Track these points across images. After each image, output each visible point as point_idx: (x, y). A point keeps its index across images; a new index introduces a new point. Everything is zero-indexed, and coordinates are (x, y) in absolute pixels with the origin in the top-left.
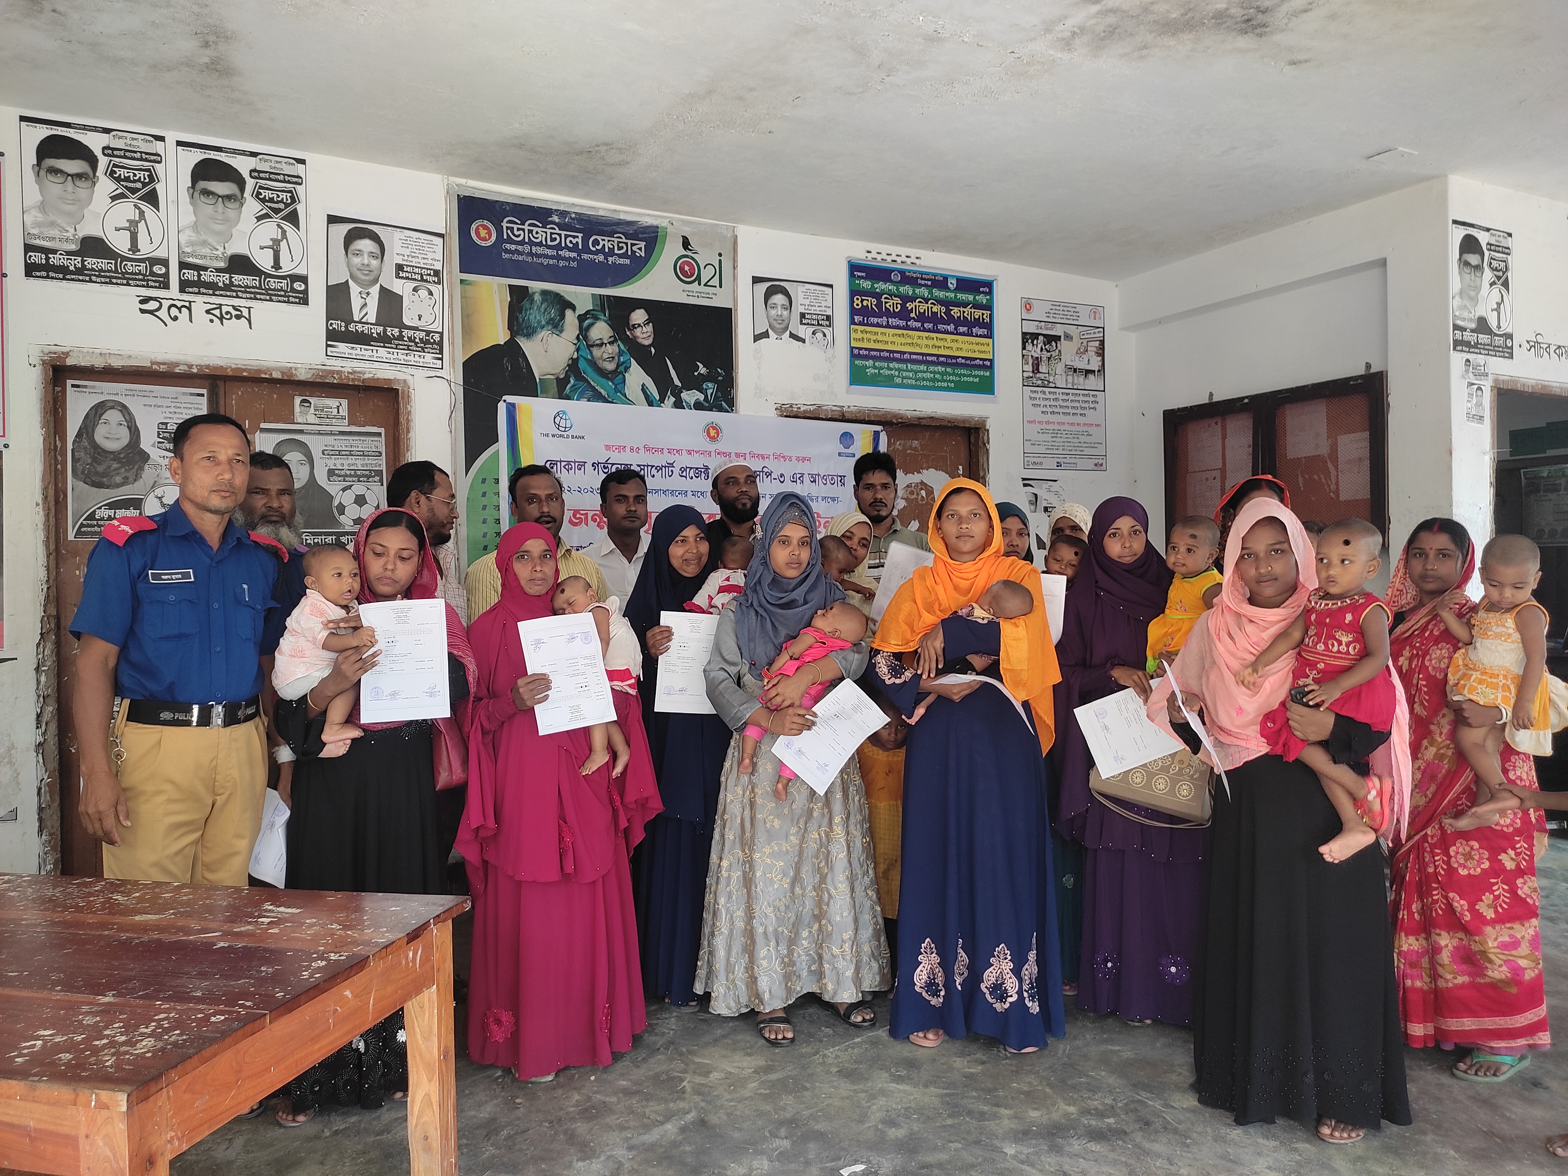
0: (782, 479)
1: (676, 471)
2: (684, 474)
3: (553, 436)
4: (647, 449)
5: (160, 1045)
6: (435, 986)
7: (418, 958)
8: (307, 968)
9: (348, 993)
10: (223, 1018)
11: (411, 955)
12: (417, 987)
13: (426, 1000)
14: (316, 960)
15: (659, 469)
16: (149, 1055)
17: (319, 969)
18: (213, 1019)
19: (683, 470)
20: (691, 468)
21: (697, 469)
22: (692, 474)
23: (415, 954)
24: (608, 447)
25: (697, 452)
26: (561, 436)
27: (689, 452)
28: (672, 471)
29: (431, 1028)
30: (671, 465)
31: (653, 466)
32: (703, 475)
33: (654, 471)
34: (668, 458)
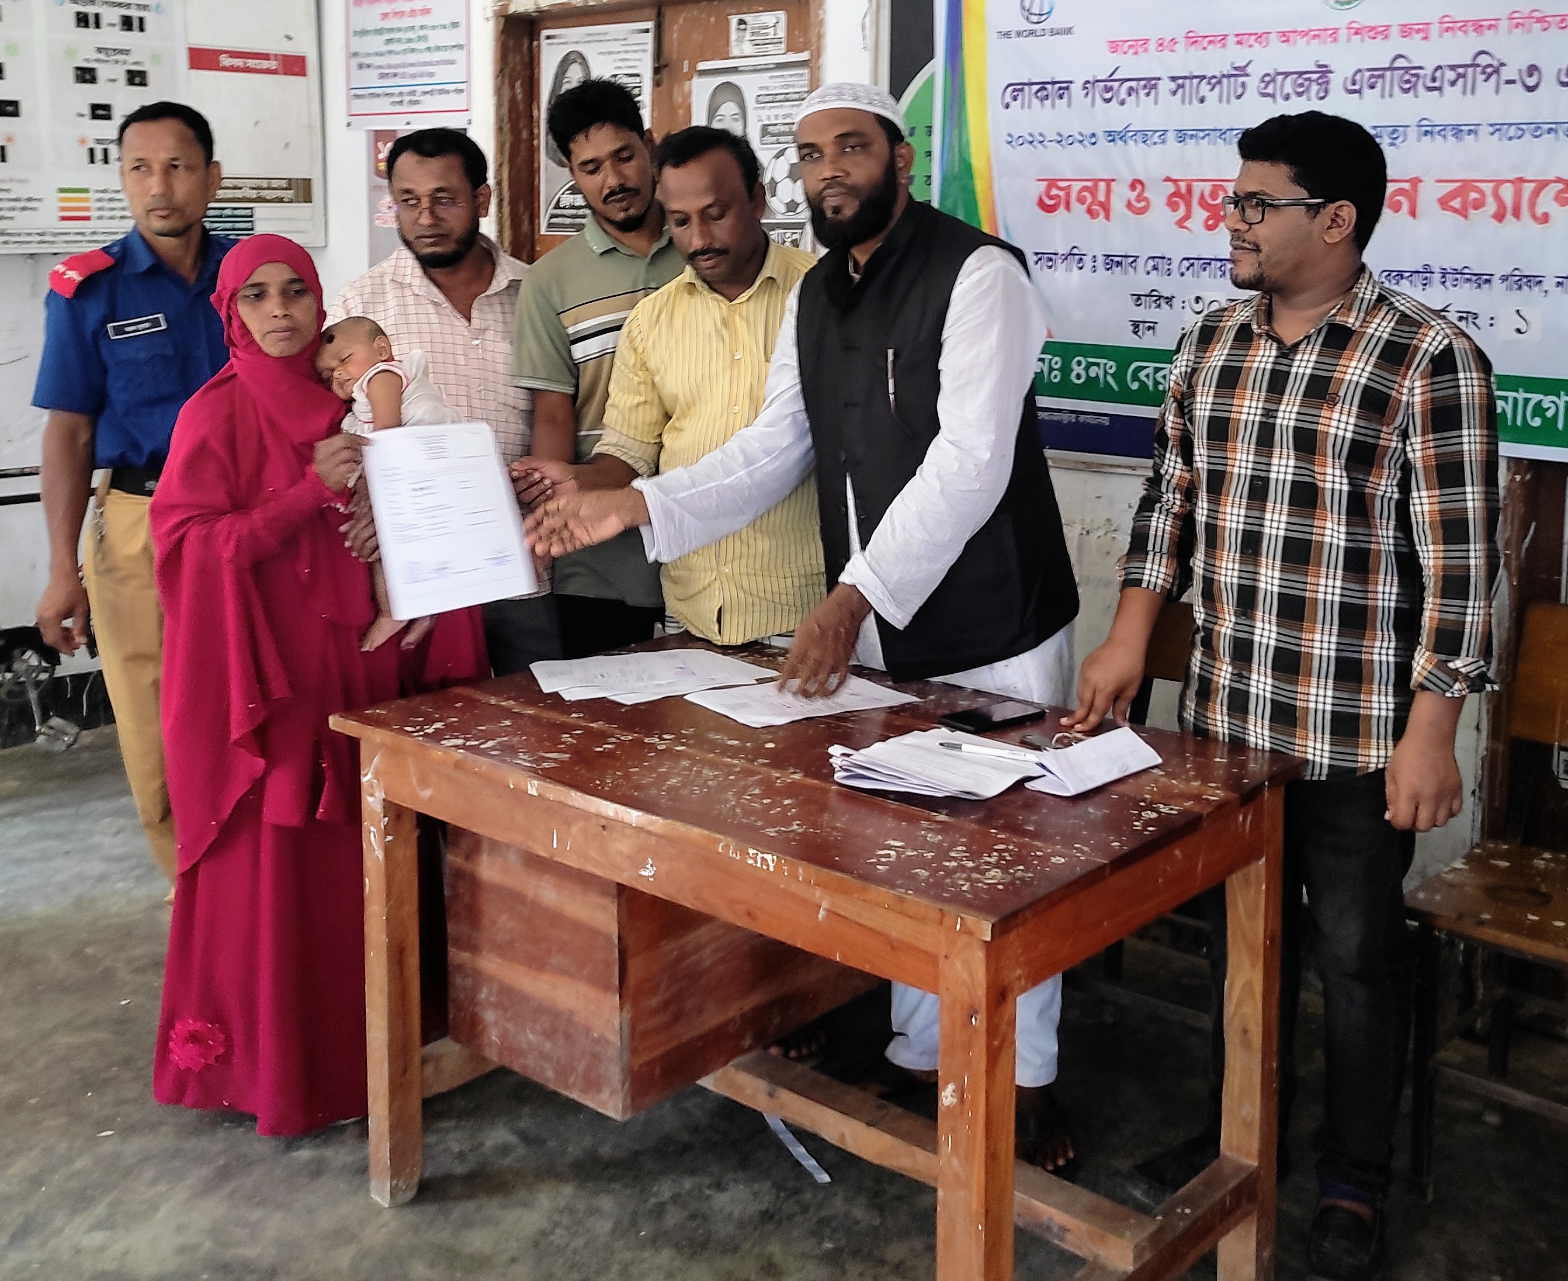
0: (1531, 82)
1: (1253, 83)
2: (1270, 90)
3: (1019, 34)
4: (1193, 40)
5: (1008, 878)
6: (1264, 859)
7: (1248, 823)
8: (1139, 817)
9: (1177, 852)
10: (1063, 860)
11: (1241, 818)
12: (1246, 858)
13: (1252, 873)
14: (1145, 809)
15: (1215, 82)
16: (1001, 887)
17: (1149, 822)
18: (1053, 860)
19: (1268, 79)
20: (1287, 74)
21: (1301, 74)
22: (1288, 88)
23: (1245, 818)
24: (1115, 46)
25: (1304, 34)
26: (1032, 33)
27: (1285, 37)
28: (1243, 85)
29: (1257, 906)
30: (1241, 71)
31: (1203, 77)
32: (1315, 88)
33: (1204, 88)
34: (1237, 55)
